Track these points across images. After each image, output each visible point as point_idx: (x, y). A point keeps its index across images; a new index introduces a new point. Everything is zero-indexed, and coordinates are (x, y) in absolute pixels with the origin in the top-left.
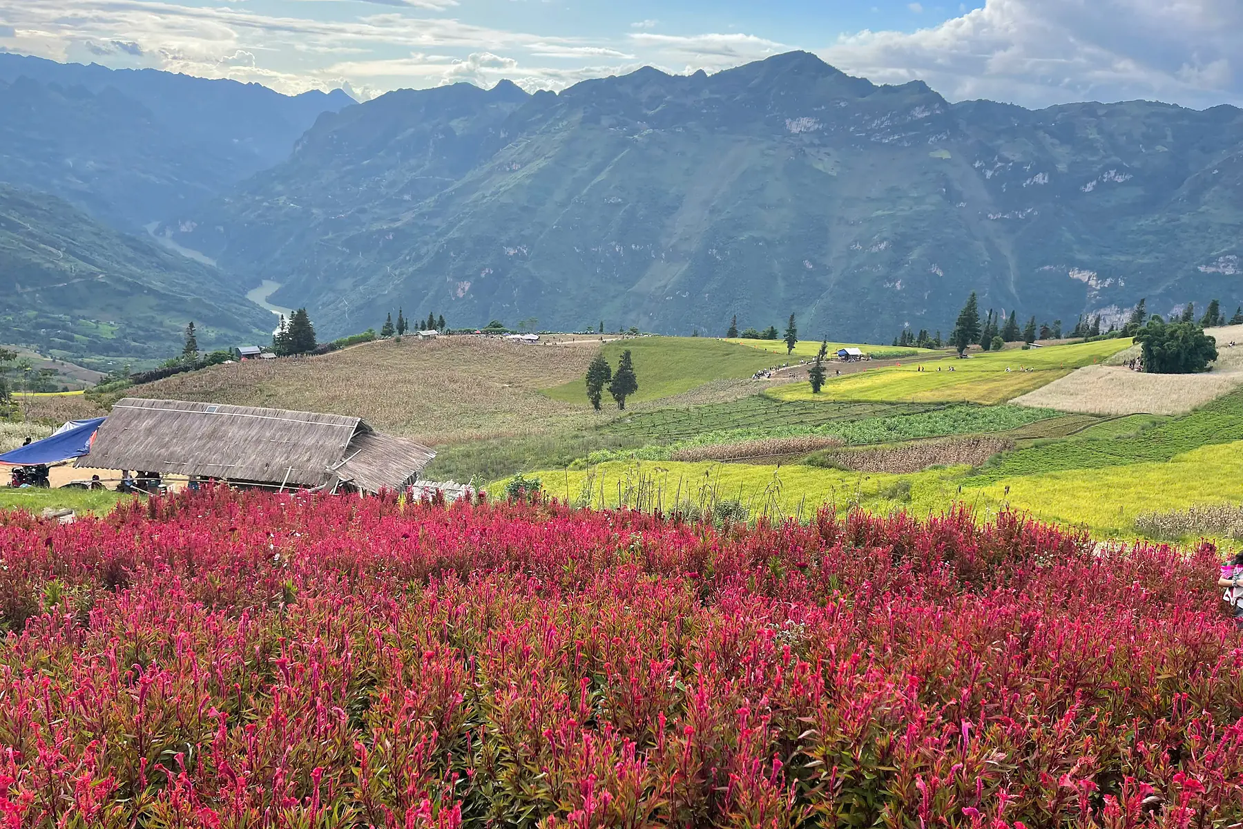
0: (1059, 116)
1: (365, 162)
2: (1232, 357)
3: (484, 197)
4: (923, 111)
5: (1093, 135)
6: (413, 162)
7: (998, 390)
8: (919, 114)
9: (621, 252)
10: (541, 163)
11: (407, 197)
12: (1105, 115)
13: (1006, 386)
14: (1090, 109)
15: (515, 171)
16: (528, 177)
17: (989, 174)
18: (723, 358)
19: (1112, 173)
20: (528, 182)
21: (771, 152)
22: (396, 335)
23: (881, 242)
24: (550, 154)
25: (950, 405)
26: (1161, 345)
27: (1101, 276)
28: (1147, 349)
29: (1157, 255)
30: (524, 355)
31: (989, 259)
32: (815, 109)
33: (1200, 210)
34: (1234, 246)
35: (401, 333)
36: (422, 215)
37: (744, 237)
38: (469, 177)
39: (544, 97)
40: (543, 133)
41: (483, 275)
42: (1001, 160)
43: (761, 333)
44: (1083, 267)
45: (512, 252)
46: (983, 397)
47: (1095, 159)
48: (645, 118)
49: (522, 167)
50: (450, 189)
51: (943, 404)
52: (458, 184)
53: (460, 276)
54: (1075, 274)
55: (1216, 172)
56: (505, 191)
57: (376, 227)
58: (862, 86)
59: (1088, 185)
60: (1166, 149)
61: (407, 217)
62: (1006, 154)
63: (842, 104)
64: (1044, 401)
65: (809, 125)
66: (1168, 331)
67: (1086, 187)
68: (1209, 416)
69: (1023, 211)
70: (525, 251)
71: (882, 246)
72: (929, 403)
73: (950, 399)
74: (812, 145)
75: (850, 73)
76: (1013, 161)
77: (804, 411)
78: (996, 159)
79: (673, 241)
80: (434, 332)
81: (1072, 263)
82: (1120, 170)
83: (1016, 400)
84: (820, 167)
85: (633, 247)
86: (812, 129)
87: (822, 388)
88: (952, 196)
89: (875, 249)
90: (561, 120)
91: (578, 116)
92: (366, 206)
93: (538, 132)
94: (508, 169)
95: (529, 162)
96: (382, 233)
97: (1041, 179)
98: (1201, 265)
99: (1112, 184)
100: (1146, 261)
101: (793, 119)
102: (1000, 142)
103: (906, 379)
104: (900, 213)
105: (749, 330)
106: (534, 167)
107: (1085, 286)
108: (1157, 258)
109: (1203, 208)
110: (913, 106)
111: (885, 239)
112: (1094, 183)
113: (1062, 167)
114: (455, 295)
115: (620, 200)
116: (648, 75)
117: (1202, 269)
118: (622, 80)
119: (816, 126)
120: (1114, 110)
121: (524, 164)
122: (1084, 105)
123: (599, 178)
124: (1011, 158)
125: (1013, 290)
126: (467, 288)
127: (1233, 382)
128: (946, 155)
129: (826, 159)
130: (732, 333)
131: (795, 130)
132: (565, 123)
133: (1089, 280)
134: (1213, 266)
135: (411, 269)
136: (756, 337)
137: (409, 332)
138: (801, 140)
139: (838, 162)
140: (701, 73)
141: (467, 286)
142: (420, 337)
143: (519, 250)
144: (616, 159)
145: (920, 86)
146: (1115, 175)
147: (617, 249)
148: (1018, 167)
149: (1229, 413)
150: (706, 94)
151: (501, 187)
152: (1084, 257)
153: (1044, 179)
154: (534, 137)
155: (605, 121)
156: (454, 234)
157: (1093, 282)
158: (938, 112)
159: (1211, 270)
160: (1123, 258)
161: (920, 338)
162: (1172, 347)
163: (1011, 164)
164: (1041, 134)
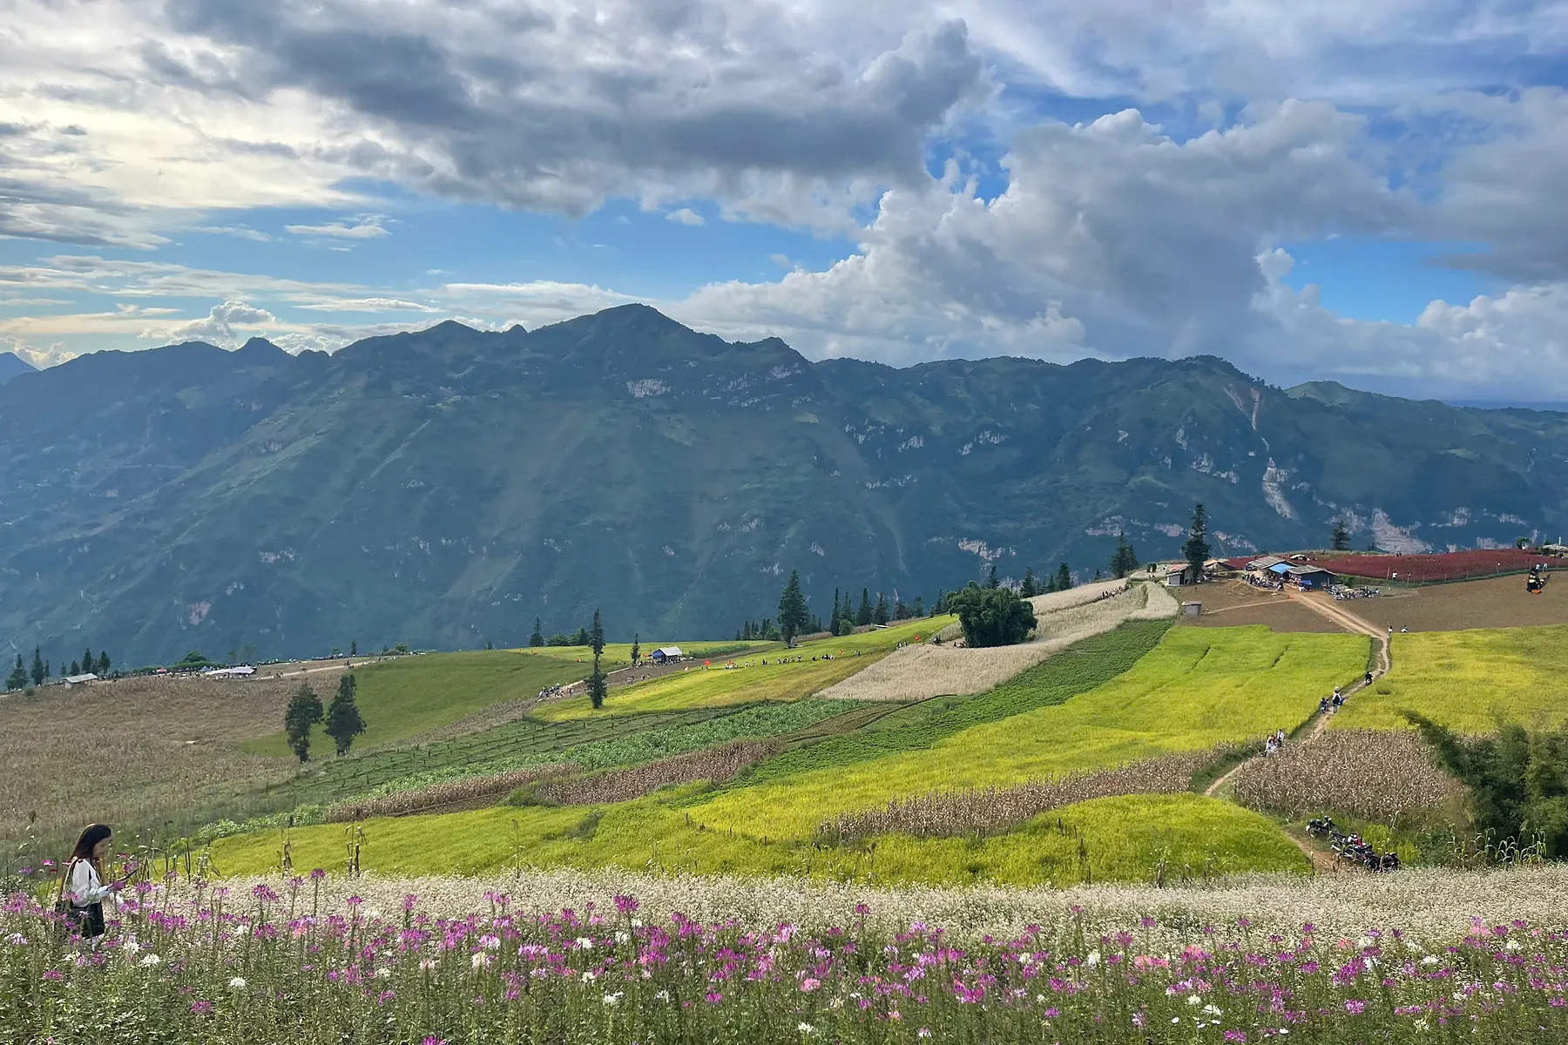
0: (926, 375)
1: (47, 449)
2: (1055, 623)
3: (229, 488)
4: (783, 371)
5: (962, 394)
6: (121, 447)
7: (808, 682)
8: (779, 374)
9: (428, 550)
10: (312, 441)
11: (111, 494)
12: (971, 373)
13: (817, 678)
14: (956, 366)
15: (274, 453)
16: (293, 459)
17: (861, 438)
18: (509, 674)
19: (987, 434)
20: (293, 466)
21: (613, 420)
22: (31, 685)
23: (752, 520)
24: (322, 430)
25: (748, 706)
26: (978, 615)
27: (992, 546)
28: (964, 619)
29: (1044, 520)
30: (228, 696)
31: (873, 534)
32: (661, 370)
33: (1079, 470)
34: (1117, 506)
35: (38, 681)
36: (136, 516)
37: (587, 522)
38: (206, 463)
39: (312, 360)
40: (311, 404)
41: (229, 592)
42: (872, 423)
43: (570, 639)
44: (972, 537)
45: (272, 558)
46: (787, 693)
47: (968, 419)
48: (449, 382)
49: (283, 448)
50: (177, 481)
51: (739, 705)
52: (189, 473)
53: (194, 596)
54: (965, 546)
55: (1089, 428)
56: (260, 480)
57: (61, 537)
58: (711, 343)
59: (965, 448)
60: (1037, 408)
61: (111, 521)
62: (878, 418)
63: (692, 364)
64: (852, 690)
65: (655, 388)
66: (984, 598)
67: (962, 449)
68: (1009, 692)
69: (902, 478)
70: (291, 556)
71: (753, 525)
72: (726, 707)
73: (749, 700)
74: (660, 411)
75: (697, 329)
76: (885, 424)
77: (570, 733)
78: (866, 422)
79: (496, 533)
80: (91, 676)
81: (961, 534)
82: (995, 431)
83: (822, 693)
84: (672, 436)
85: (444, 541)
86: (659, 393)
87: (605, 702)
88: (824, 465)
89: (745, 529)
90: (337, 387)
91: (360, 381)
92: (48, 509)
93: (305, 402)
94: (264, 451)
95: (295, 439)
96: (71, 544)
97: (916, 443)
98: (1088, 528)
99: (989, 447)
100: (1033, 526)
101: (635, 381)
102: (869, 403)
103: (711, 680)
104: (770, 486)
105: (555, 636)
106: (300, 447)
107: (977, 557)
108: (1044, 523)
109: (1082, 468)
110: (771, 366)
111: (757, 516)
112: (970, 445)
113: (936, 429)
114: (186, 622)
115: (422, 484)
116: (450, 332)
117: (1090, 532)
118: (417, 337)
119: (664, 389)
120: (982, 367)
121: (286, 444)
122: (950, 363)
123: (392, 458)
124: (883, 421)
125: (902, 566)
126: (205, 612)
127: (1047, 651)
128: (813, 419)
129: (679, 427)
130: (537, 641)
131: (639, 394)
132: (342, 390)
133: (979, 551)
134: (1101, 528)
135: (117, 592)
136: (565, 644)
137: (50, 681)
138: (647, 406)
139: (693, 430)
140: (517, 329)
141: (205, 608)
142: (68, 686)
143: (282, 555)
144: (414, 434)
145: (776, 344)
146: (991, 436)
147: (422, 546)
148: (890, 430)
149: (1032, 686)
150: (526, 354)
151: (254, 473)
152: (970, 526)
153: (919, 442)
154: (300, 409)
155: (397, 387)
156: (184, 539)
157: (984, 553)
158: (798, 372)
159: (1099, 532)
160: (1011, 525)
161: (765, 628)
162: (988, 615)
163: (883, 427)
164: (910, 395)
